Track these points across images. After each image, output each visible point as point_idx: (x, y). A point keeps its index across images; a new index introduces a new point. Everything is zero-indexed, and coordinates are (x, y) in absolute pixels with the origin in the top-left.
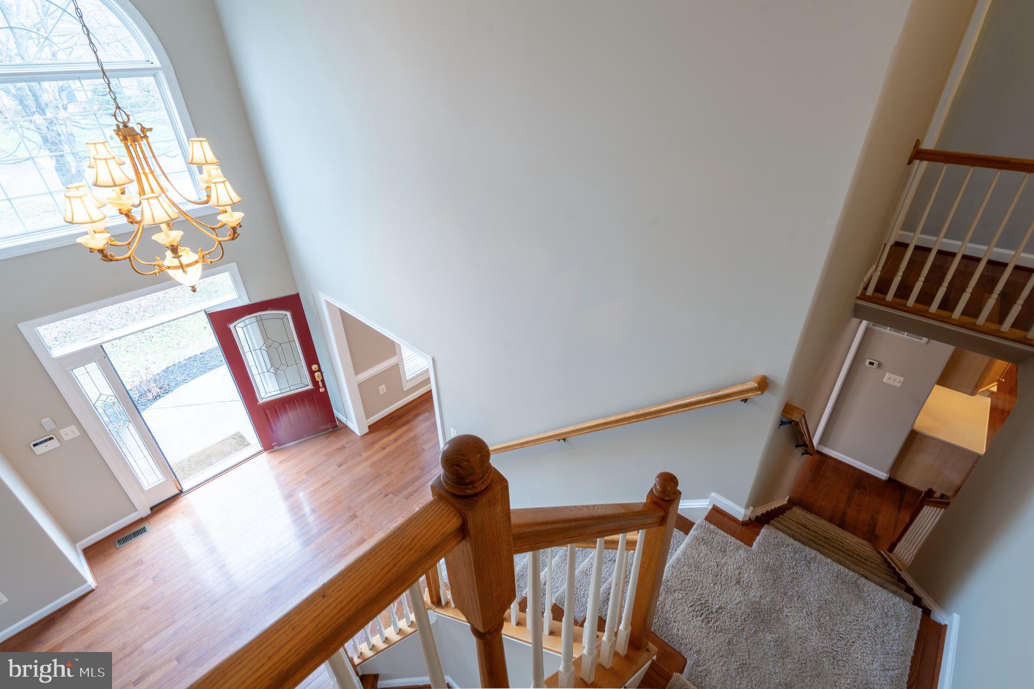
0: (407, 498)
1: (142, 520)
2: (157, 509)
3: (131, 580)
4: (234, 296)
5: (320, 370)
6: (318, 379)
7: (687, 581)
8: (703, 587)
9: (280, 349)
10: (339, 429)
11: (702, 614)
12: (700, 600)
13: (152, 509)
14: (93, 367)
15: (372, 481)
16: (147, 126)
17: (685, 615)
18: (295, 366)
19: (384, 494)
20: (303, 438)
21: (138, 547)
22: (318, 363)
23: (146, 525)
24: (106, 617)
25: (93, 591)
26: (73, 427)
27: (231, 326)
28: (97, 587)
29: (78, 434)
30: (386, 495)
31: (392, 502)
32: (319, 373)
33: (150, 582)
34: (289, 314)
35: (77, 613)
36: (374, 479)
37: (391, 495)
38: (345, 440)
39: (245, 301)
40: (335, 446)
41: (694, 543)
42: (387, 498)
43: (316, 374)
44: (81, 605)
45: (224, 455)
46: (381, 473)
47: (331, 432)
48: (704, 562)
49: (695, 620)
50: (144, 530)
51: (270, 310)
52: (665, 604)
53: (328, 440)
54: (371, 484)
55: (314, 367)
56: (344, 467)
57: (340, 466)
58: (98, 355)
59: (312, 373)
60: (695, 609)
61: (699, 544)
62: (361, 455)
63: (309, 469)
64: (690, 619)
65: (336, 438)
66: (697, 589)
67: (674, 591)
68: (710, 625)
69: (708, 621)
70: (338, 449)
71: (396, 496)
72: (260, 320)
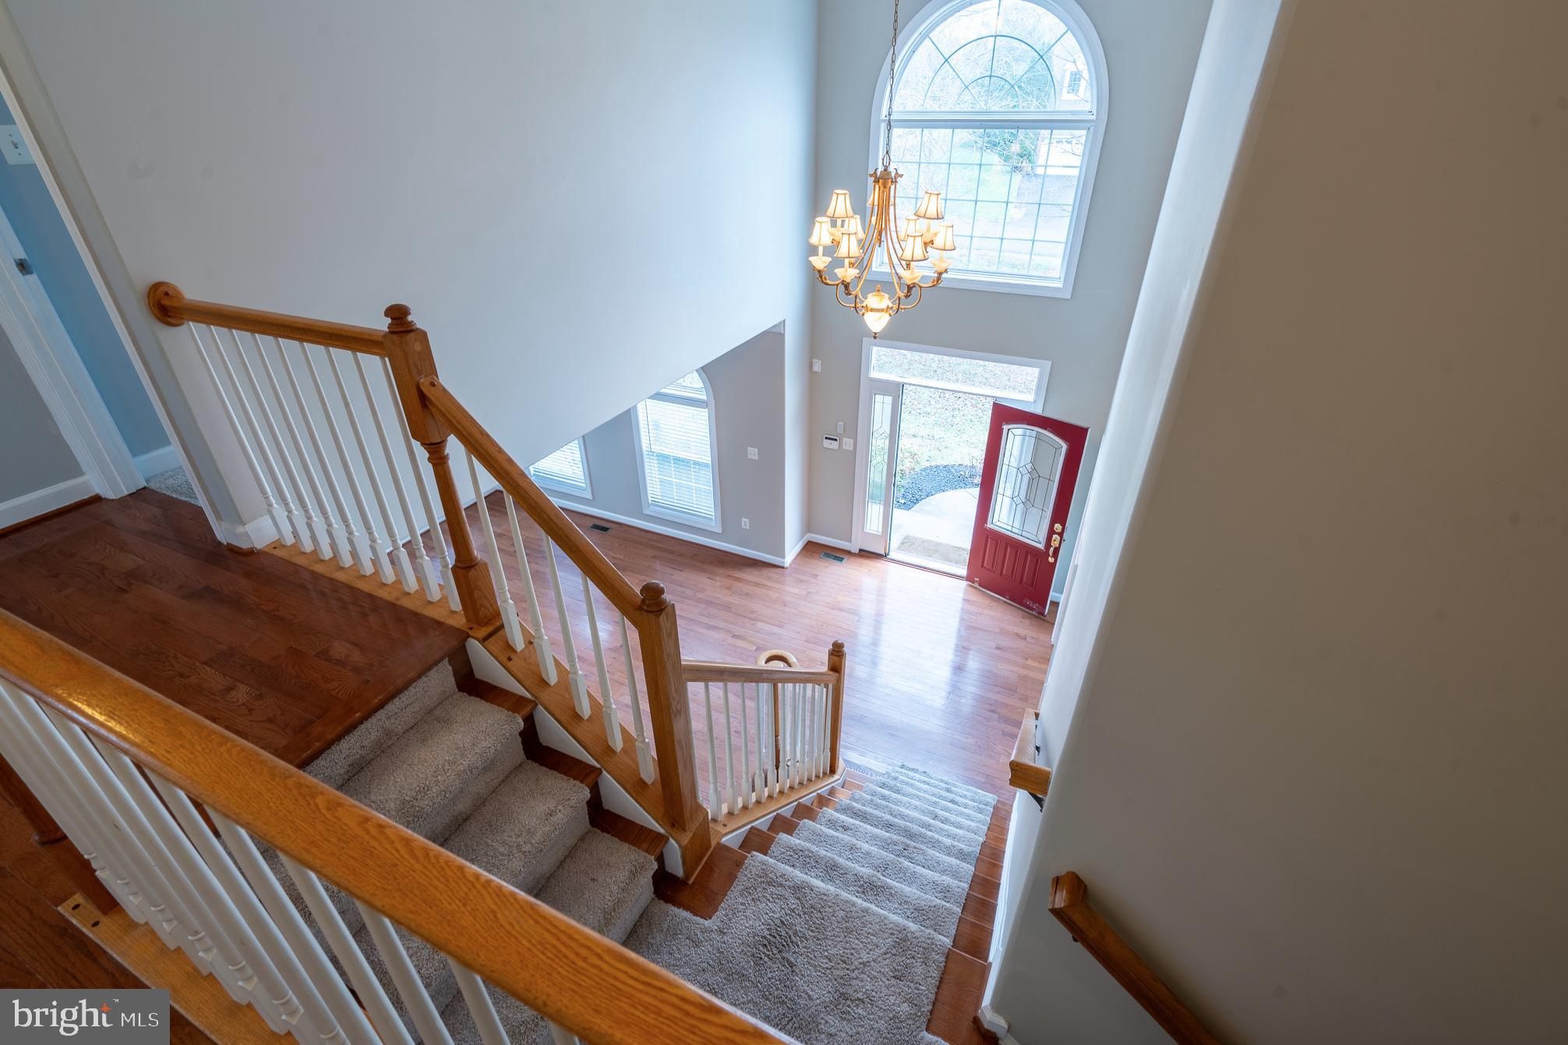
0: (1004, 734)
1: (849, 553)
2: (865, 554)
3: (801, 581)
4: (1030, 398)
5: (1061, 534)
6: (1055, 543)
7: (819, 915)
8: (818, 939)
9: (1035, 481)
10: (1044, 620)
11: (775, 937)
12: (795, 934)
13: (860, 550)
14: (889, 400)
15: (1000, 687)
16: (900, 172)
17: (767, 914)
18: (1040, 512)
19: (993, 708)
20: (1004, 597)
21: (827, 567)
22: (1064, 525)
23: (846, 558)
24: (769, 588)
25: (783, 568)
26: (852, 440)
27: (1005, 427)
28: (787, 568)
29: (851, 449)
30: (993, 711)
31: (988, 721)
32: (1059, 538)
33: (804, 593)
34: (1065, 447)
35: (766, 572)
36: (1003, 688)
37: (997, 716)
38: (1034, 634)
39: (1038, 410)
40: (1023, 632)
41: (891, 926)
42: (992, 714)
43: (1055, 536)
44: (772, 570)
45: (946, 559)
46: (1018, 691)
47: (1034, 616)
48: (862, 942)
49: (763, 927)
50: (841, 559)
51: (1049, 431)
52: (774, 886)
53: (1022, 620)
54: (997, 689)
55: (1058, 527)
56: (999, 652)
57: (998, 648)
58: (896, 391)
59: (1051, 532)
60: (778, 926)
61: (892, 934)
62: (1027, 659)
63: (974, 625)
64: (762, 921)
65: (1030, 625)
66: (812, 931)
67: (798, 898)
68: (761, 948)
69: (765, 945)
70: (1018, 635)
71: (999, 721)
72: (1038, 438)
